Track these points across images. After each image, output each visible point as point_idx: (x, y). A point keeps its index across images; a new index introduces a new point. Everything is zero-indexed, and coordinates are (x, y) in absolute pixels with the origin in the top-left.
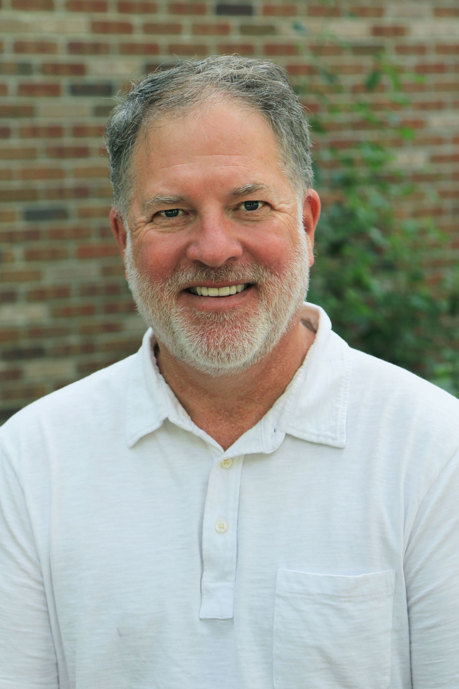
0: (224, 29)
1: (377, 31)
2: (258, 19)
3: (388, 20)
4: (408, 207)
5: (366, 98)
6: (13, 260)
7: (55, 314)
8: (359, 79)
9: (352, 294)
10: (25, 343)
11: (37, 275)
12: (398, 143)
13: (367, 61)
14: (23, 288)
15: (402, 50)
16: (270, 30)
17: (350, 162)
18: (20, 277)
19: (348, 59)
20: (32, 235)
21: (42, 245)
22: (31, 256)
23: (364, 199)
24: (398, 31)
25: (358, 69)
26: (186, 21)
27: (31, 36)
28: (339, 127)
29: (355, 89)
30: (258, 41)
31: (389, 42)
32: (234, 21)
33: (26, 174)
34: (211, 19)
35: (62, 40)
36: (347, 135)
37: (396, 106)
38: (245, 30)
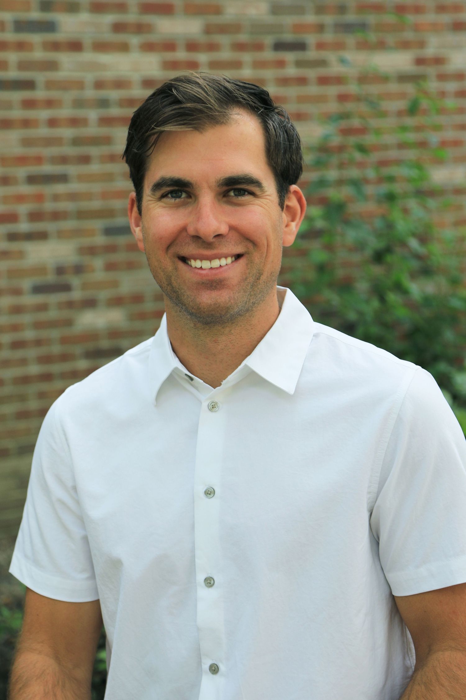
0: (281, 64)
1: (420, 61)
2: (312, 54)
3: (430, 51)
4: (449, 217)
5: (410, 121)
6: (93, 271)
7: (132, 317)
8: (401, 105)
9: (393, 297)
10: (105, 344)
11: (115, 284)
12: (439, 162)
13: (410, 88)
14: (103, 295)
15: (442, 77)
16: (323, 63)
17: (391, 179)
18: (100, 285)
19: (393, 87)
20: (111, 249)
21: (120, 257)
22: (110, 267)
23: (406, 211)
24: (439, 61)
25: (402, 96)
26: (247, 57)
27: (109, 75)
28: (385, 147)
29: (400, 114)
30: (311, 73)
31: (431, 71)
32: (290, 57)
33: (105, 195)
34: (269, 55)
35: (136, 77)
36: (393, 154)
37: (437, 128)
38: (299, 64)
